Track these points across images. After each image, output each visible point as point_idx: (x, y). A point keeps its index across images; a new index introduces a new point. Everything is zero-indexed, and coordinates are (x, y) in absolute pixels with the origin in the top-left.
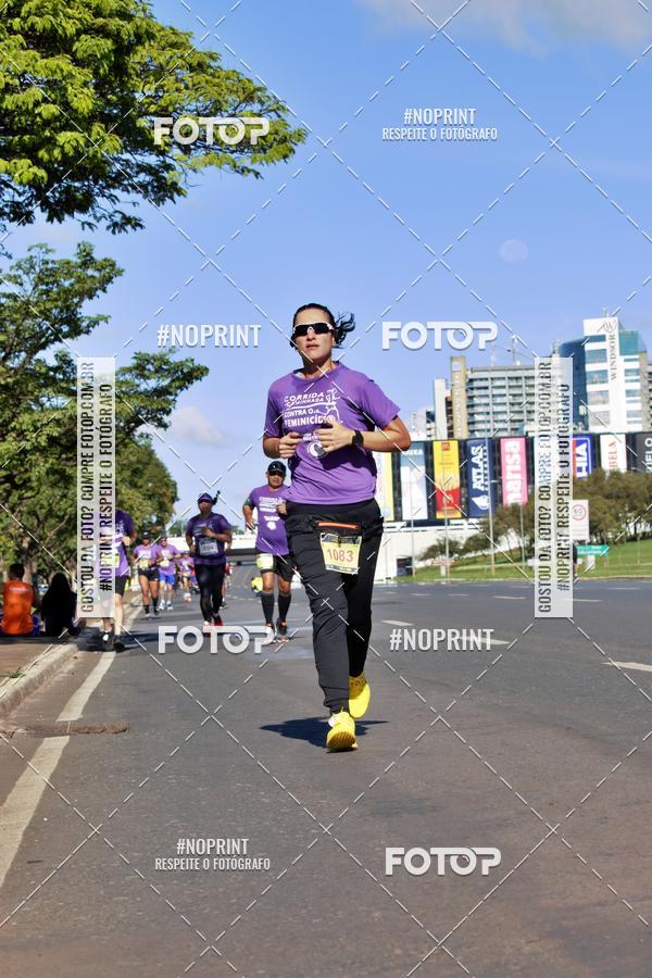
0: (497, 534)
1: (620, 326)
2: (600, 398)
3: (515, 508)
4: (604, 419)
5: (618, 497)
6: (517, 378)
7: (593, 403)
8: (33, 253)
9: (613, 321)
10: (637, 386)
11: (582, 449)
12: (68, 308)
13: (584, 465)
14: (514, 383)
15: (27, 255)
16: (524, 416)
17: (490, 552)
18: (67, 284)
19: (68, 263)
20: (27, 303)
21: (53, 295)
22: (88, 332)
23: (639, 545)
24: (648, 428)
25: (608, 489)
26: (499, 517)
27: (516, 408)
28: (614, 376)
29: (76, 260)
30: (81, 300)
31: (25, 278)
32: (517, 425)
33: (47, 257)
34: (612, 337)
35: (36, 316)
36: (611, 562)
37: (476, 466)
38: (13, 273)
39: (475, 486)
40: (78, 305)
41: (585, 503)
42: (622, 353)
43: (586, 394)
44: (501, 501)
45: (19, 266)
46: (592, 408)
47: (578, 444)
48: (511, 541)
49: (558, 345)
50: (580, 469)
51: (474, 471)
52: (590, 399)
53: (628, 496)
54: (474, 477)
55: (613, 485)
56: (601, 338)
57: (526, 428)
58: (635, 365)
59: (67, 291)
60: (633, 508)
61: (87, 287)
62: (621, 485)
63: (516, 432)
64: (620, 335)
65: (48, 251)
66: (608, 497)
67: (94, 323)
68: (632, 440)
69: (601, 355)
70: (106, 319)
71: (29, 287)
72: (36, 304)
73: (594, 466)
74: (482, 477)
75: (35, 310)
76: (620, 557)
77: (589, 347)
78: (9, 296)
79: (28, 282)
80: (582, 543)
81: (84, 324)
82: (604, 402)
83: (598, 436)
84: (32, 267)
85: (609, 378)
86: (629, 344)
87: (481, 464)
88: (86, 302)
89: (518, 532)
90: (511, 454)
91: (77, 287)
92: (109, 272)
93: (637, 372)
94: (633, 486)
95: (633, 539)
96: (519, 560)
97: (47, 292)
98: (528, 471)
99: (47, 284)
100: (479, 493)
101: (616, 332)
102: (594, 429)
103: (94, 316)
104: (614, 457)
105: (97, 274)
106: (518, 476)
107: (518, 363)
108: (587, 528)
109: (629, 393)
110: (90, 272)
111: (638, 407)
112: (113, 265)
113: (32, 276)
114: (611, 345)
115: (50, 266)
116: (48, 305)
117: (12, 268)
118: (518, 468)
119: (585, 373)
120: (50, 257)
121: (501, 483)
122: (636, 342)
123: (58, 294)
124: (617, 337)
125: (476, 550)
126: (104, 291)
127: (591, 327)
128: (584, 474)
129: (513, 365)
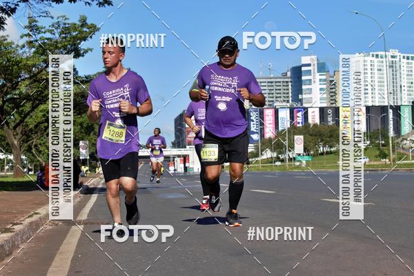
0: (262, 151)
1: (318, 60)
2: (308, 92)
3: (270, 139)
4: (310, 101)
5: (316, 135)
6: (272, 82)
7: (305, 94)
8: (59, 20)
9: (314, 57)
10: (324, 86)
11: (300, 114)
12: (75, 45)
13: (300, 121)
14: (270, 84)
15: (57, 21)
16: (274, 99)
17: (259, 159)
18: (74, 34)
19: (75, 24)
20: (57, 42)
21: (68, 39)
22: (83, 56)
23: (325, 157)
24: (329, 105)
25: (311, 132)
26: (263, 143)
27: (271, 95)
28: (314, 82)
29: (78, 23)
30: (81, 42)
31: (55, 31)
32: (271, 103)
33: (66, 22)
34: (314, 65)
35: (60, 48)
36: (313, 164)
37: (253, 121)
38: (50, 28)
39: (252, 130)
40: (79, 44)
41: (302, 137)
42: (318, 72)
43: (302, 90)
44: (264, 136)
45: (53, 26)
46: (304, 96)
47: (299, 111)
48: (268, 154)
49: (290, 67)
50: (299, 123)
51: (252, 123)
52: (304, 92)
53: (320, 135)
54: (252, 126)
55: (313, 130)
56: (309, 65)
57: (275, 104)
58: (324, 77)
59: (74, 38)
60: (322, 140)
61: (83, 35)
62: (316, 130)
63: (271, 106)
64: (318, 64)
65: (66, 19)
66: (311, 135)
67: (86, 51)
68: (322, 110)
69: (309, 72)
70: (91, 50)
71: (57, 35)
72: (61, 43)
73: (305, 122)
74: (255, 126)
75: (60, 45)
76: (316, 162)
77: (303, 69)
78: (48, 39)
79: (57, 32)
80: (299, 155)
81: (82, 52)
82: (310, 94)
83: (307, 108)
84: (59, 26)
85: (313, 82)
86: (322, 68)
87: (255, 120)
88: (83, 42)
89: (271, 151)
90: (268, 115)
91: (79, 35)
92: (94, 29)
93: (325, 80)
94: (323, 130)
95: (322, 154)
96: (272, 162)
97: (65, 38)
98: (276, 123)
99: (65, 34)
100: (254, 133)
101: (316, 62)
102: (305, 105)
103: (86, 48)
104: (314, 118)
105: (87, 30)
106: (271, 126)
107: (272, 76)
108: (303, 148)
109: (321, 89)
110: (85, 29)
111: (325, 96)
112: (95, 27)
113: (59, 30)
114: (313, 68)
115: (67, 26)
116: (66, 43)
117: (50, 26)
118: (271, 122)
119: (302, 80)
120: (67, 21)
121: (263, 128)
122: (324, 67)
123: (71, 38)
124: (316, 64)
125: (252, 158)
126: (91, 37)
127: (305, 60)
128: (300, 125)
129: (269, 76)
